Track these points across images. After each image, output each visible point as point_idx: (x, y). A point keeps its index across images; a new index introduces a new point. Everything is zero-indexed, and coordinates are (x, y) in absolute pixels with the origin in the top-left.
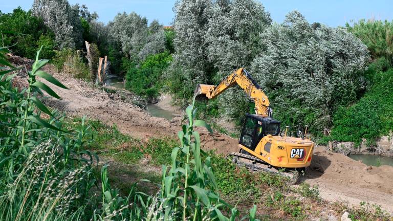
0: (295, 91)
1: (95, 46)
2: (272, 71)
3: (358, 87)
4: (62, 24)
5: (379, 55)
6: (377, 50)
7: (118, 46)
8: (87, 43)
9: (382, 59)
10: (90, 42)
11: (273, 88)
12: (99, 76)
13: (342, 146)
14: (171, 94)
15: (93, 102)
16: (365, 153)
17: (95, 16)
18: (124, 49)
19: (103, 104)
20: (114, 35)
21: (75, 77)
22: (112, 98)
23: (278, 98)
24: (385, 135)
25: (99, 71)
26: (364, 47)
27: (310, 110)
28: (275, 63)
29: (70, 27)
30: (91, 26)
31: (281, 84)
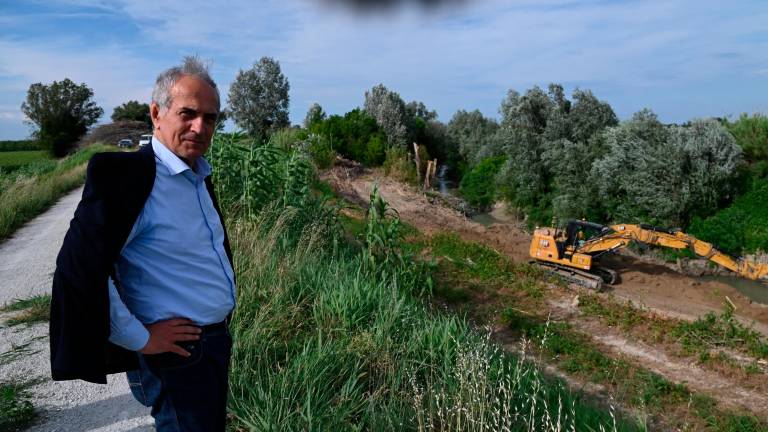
0: (639, 200)
1: (423, 148)
2: (614, 176)
3: (721, 196)
4: (395, 124)
5: (759, 158)
6: (756, 152)
7: (455, 147)
8: (415, 145)
9: (763, 162)
10: (418, 145)
11: (615, 196)
12: (427, 181)
13: (694, 264)
14: (507, 201)
15: (412, 206)
16: (723, 274)
17: (433, 115)
18: (461, 151)
19: (421, 208)
20: (452, 135)
21: (400, 181)
22: (432, 203)
23: (619, 208)
24: (751, 254)
25: (427, 176)
26: (738, 148)
27: (658, 222)
28: (620, 167)
29: (403, 127)
30: (427, 127)
31: (624, 192)
